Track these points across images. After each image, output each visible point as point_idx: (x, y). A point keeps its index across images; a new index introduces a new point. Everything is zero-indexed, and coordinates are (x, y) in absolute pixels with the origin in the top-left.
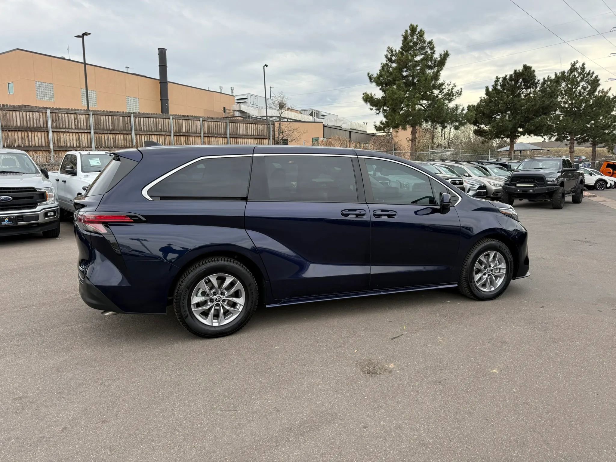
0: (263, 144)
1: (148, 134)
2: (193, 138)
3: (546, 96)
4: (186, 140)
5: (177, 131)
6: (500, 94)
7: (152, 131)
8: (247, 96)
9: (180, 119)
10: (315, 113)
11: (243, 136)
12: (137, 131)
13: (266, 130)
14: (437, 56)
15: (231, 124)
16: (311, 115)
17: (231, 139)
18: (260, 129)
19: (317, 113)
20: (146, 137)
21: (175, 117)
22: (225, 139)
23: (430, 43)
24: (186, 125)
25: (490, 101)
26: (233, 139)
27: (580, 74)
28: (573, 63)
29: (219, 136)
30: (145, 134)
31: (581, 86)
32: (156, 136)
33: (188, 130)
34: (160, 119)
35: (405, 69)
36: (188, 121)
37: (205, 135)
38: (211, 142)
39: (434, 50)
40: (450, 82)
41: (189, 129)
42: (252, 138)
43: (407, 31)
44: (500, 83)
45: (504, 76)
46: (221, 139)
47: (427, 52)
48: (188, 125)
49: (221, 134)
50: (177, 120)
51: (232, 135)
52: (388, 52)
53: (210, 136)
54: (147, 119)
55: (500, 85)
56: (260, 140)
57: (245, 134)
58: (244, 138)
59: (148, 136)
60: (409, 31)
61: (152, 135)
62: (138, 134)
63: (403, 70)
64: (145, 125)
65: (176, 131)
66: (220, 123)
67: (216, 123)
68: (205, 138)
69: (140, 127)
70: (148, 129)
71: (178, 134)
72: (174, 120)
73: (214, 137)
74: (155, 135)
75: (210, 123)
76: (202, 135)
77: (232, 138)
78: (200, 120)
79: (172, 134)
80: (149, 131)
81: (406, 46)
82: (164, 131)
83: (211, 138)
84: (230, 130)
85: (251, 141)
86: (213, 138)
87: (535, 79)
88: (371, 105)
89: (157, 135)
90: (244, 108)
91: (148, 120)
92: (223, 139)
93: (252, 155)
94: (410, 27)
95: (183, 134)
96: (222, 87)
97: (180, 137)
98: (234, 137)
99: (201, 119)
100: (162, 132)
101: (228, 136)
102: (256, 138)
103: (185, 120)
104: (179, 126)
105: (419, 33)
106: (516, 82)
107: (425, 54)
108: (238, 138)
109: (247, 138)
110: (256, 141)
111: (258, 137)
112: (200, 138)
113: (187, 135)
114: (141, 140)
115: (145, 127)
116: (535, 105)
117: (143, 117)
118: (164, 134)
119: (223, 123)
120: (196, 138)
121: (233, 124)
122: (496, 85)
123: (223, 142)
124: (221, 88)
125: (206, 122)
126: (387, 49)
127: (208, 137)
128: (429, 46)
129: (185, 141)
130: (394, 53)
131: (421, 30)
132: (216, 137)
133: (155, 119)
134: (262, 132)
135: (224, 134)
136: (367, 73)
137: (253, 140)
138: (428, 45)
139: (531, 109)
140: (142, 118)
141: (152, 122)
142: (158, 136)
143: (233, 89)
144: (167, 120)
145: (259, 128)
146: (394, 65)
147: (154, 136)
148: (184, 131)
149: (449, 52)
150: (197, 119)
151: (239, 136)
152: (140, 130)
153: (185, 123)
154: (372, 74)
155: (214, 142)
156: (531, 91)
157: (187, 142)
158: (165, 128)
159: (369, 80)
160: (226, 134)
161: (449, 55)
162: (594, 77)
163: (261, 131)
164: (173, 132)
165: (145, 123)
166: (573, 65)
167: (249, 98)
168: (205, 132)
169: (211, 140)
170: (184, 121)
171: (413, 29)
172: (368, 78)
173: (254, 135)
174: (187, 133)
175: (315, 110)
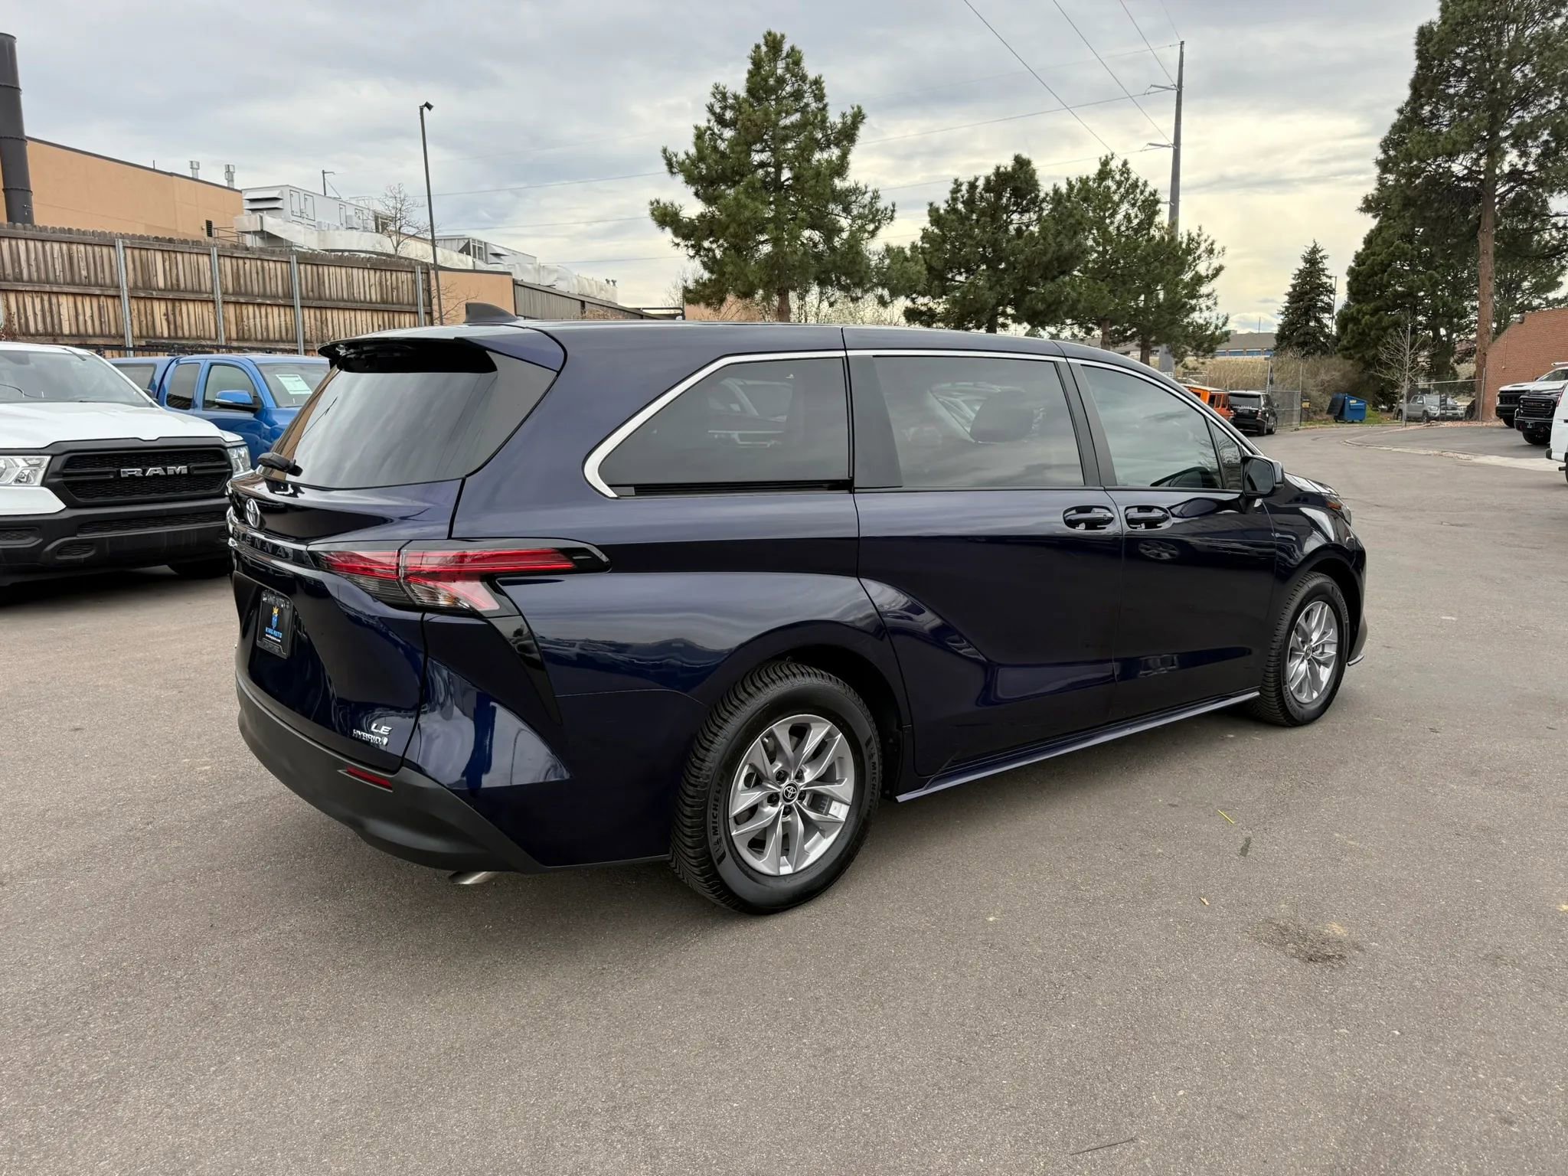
0: (400, 327)
1: (45, 292)
2: (191, 305)
3: (1064, 232)
4: (170, 312)
5: (140, 284)
6: (967, 223)
7: (56, 283)
8: (282, 192)
9: (147, 249)
10: (474, 247)
11: (342, 305)
12: (9, 281)
13: (405, 287)
14: (834, 118)
15: (302, 267)
16: (465, 250)
17: (306, 312)
18: (389, 283)
19: (479, 248)
20: (37, 301)
21: (132, 244)
22: (288, 310)
23: (817, 82)
24: (168, 268)
25: (944, 239)
26: (312, 311)
27: (1119, 184)
28: (1104, 158)
29: (268, 302)
30: (36, 292)
31: (1124, 213)
32: (71, 299)
33: (174, 282)
34: (82, 248)
35: (758, 147)
36: (173, 255)
37: (227, 298)
38: (245, 319)
39: (824, 102)
40: (866, 187)
41: (178, 280)
42: (366, 310)
43: (758, 47)
44: (963, 197)
45: (972, 179)
46: (276, 310)
47: (807, 105)
48: (174, 268)
49: (275, 296)
50: (136, 252)
51: (308, 298)
52: (715, 97)
53: (242, 300)
54: (39, 245)
55: (961, 200)
56: (391, 315)
57: (345, 296)
58: (344, 309)
59: (46, 298)
60: (764, 49)
61: (57, 293)
62: (12, 291)
63: (754, 147)
64: (33, 263)
65: (135, 283)
66: (272, 264)
67: (259, 263)
68: (225, 306)
69: (17, 270)
70: (43, 276)
71: (143, 295)
72: (129, 252)
73: (253, 304)
74: (66, 294)
75: (241, 262)
76: (218, 296)
77: (309, 307)
78: (209, 255)
79: (125, 294)
80: (48, 282)
81: (760, 85)
82: (97, 285)
83: (244, 307)
84: (300, 284)
85: (364, 319)
86: (251, 308)
87: (1039, 191)
88: (676, 233)
89: (74, 294)
90: (273, 224)
91: (43, 247)
92: (282, 310)
93: (842, 354)
94: (765, 37)
95: (160, 293)
96: (198, 164)
97: (148, 303)
98: (314, 305)
99: (215, 252)
100: (89, 285)
101: (298, 302)
102: (377, 311)
103: (162, 251)
104: (146, 268)
105: (788, 56)
106: (999, 197)
107: (803, 110)
108: (326, 308)
109: (352, 309)
110: (378, 318)
111: (383, 306)
112: (211, 305)
113: (171, 297)
114: (22, 311)
115: (34, 269)
116: (1044, 252)
117: (26, 239)
118: (98, 292)
119: (278, 265)
120: (198, 305)
121: (309, 267)
122: (955, 200)
123: (283, 319)
124: (195, 166)
125: (228, 261)
126: (712, 90)
127: (235, 303)
128: (813, 91)
129: (166, 314)
130: (731, 101)
131: (793, 49)
132: (259, 305)
133: (64, 247)
134: (395, 294)
135: (285, 296)
136: (661, 148)
137: (369, 314)
138: (810, 87)
139: (1036, 263)
140: (23, 242)
141: (55, 256)
142: (79, 299)
143: (231, 170)
144: (105, 250)
145: (386, 281)
146: (728, 133)
147: (64, 297)
148: (161, 284)
149: (864, 111)
150: (202, 252)
151: (328, 304)
152: (19, 279)
153: (164, 262)
154: (675, 151)
155: (254, 318)
156: (1030, 218)
157: (171, 318)
158: (100, 275)
159: (666, 168)
160: (289, 295)
161: (864, 118)
162: (1147, 194)
163: (392, 291)
164: (125, 288)
165: (33, 256)
166: (1105, 163)
167: (286, 197)
168: (227, 289)
169: (245, 312)
170: (159, 255)
171: (774, 44)
172: (664, 162)
173: (371, 302)
174: (172, 290)
175: (474, 240)
